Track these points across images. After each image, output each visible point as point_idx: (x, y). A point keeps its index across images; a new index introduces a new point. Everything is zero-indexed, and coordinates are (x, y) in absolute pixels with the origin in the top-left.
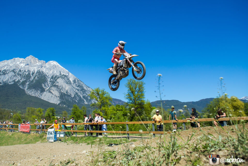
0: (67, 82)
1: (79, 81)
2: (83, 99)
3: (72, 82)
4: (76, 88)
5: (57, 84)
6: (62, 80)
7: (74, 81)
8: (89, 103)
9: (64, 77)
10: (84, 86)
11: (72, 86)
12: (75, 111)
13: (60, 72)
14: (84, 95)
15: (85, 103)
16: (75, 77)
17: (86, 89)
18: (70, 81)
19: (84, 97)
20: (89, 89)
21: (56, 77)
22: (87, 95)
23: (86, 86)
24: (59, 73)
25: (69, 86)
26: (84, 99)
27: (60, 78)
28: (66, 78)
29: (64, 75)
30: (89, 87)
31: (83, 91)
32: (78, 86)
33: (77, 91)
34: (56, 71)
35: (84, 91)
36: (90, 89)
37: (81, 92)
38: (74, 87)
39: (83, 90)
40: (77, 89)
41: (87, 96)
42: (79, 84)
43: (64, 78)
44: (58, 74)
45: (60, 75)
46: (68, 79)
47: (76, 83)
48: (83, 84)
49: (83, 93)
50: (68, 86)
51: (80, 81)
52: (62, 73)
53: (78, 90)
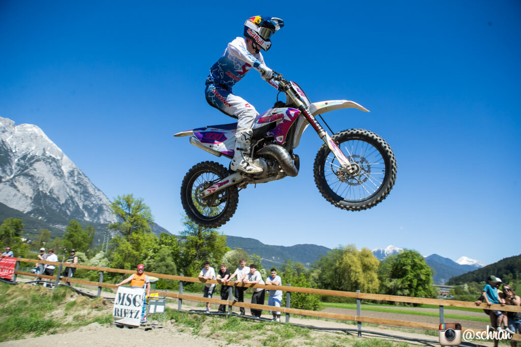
0: (55, 173)
1: (80, 175)
2: (83, 211)
3: (66, 174)
4: (72, 187)
5: (32, 173)
6: (45, 166)
7: (70, 173)
8: (93, 221)
9: (50, 161)
10: (89, 185)
11: (65, 182)
12: (72, 233)
13: (44, 149)
14: (87, 203)
15: (85, 218)
16: (74, 166)
17: (92, 193)
18: (62, 170)
19: (85, 207)
20: (98, 193)
21: (33, 157)
22: (92, 203)
23: (94, 187)
24: (42, 152)
25: (59, 182)
26: (86, 210)
27: (42, 163)
28: (55, 164)
29: (51, 156)
30: (99, 190)
31: (85, 195)
32: (77, 185)
33: (73, 192)
34: (36, 147)
35: (87, 195)
36: (101, 193)
37: (82, 196)
38: (69, 184)
39: (86, 193)
40: (73, 189)
41: (91, 205)
42: (79, 180)
43: (50, 164)
44: (39, 153)
45: (42, 155)
46: (59, 167)
47: (74, 177)
48: (88, 181)
49: (86, 200)
50: (56, 180)
51: (84, 175)
52: (47, 152)
53: (76, 192)
